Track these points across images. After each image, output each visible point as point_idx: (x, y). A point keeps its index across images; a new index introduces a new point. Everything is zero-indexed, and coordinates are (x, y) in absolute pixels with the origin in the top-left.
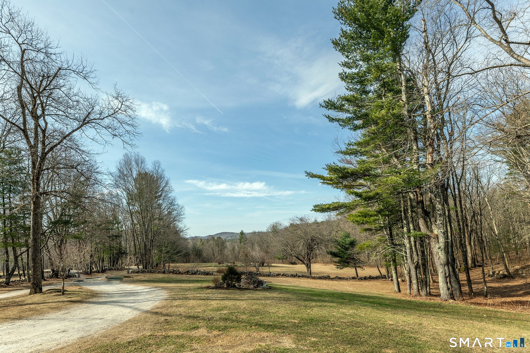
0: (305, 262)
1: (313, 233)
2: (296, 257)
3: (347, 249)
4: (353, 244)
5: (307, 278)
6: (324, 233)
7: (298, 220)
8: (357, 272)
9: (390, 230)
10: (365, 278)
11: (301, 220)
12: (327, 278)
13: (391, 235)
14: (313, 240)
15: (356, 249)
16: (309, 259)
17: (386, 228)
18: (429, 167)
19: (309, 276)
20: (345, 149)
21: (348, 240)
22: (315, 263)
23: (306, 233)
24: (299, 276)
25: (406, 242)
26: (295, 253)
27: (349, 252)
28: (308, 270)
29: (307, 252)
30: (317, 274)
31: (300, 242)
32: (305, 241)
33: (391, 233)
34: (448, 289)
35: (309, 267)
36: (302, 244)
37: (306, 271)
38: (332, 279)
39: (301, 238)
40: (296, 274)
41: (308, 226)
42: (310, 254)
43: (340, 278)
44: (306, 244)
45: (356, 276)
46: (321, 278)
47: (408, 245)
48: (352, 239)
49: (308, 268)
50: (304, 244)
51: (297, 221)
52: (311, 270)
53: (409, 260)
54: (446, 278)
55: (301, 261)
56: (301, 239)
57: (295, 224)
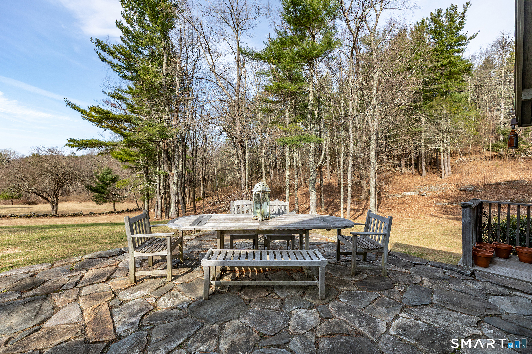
0: (50, 199)
1: (66, 168)
2: (37, 194)
3: (107, 185)
4: (114, 180)
5: (51, 217)
6: (82, 168)
7: (46, 150)
8: (114, 207)
9: (148, 169)
10: (122, 212)
11: (51, 151)
12: (80, 214)
13: (147, 173)
14: (64, 175)
15: (117, 185)
16: (56, 196)
17: (144, 168)
18: (174, 126)
19: (56, 214)
20: (113, 92)
21: (110, 176)
22: (66, 201)
23: (56, 166)
24: (38, 216)
25: (157, 178)
26: (36, 189)
27: (108, 188)
28: (53, 209)
29: (55, 188)
30: (66, 212)
31: (46, 177)
32: (53, 175)
33: (148, 171)
34: (176, 211)
35: (54, 204)
36: (48, 178)
37: (51, 209)
38: (84, 215)
39: (47, 171)
40: (34, 214)
41: (60, 159)
42: (59, 191)
43: (95, 214)
44: (54, 179)
45: (113, 210)
46: (71, 216)
47: (158, 182)
48: (115, 175)
49: (53, 206)
50: (51, 178)
51: (44, 152)
52: (57, 208)
53: (158, 193)
54: (176, 203)
55: (45, 198)
56: (48, 173)
57: (40, 155)
